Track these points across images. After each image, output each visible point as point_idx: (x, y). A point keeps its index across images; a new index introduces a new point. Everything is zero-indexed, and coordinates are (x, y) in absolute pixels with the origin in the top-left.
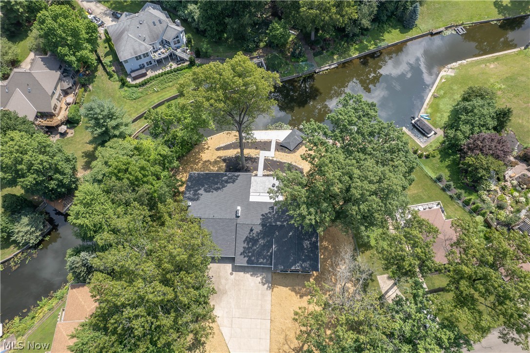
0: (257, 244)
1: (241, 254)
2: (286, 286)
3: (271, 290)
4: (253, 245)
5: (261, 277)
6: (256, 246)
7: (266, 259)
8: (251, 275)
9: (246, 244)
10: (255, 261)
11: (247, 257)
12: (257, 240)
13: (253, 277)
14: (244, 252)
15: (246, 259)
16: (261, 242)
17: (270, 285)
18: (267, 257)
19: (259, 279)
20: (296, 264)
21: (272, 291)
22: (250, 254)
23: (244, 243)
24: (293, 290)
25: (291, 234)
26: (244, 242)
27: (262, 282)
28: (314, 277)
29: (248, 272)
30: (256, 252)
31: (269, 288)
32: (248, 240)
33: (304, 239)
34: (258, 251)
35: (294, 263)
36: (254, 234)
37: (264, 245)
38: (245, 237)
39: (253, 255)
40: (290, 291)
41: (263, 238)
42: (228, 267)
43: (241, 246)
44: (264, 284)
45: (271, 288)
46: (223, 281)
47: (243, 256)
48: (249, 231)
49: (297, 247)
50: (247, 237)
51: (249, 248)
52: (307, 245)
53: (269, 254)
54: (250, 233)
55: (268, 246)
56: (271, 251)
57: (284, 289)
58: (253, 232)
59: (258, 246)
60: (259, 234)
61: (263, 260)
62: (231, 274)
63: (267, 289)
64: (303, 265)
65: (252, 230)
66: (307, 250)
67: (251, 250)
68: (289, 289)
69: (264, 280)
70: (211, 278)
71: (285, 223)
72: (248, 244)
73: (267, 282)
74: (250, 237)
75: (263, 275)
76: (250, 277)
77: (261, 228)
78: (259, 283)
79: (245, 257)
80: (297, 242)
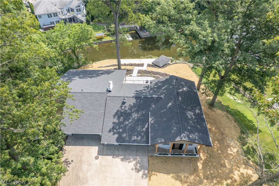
0: (130, 119)
1: (110, 131)
2: (168, 173)
3: (148, 178)
4: (125, 120)
5: (134, 162)
6: (128, 121)
7: (141, 135)
8: (122, 160)
9: (116, 118)
10: (127, 139)
11: (117, 134)
12: (130, 114)
13: (124, 162)
14: (113, 127)
15: (116, 136)
16: (135, 116)
17: (146, 171)
18: (142, 134)
19: (132, 164)
20: (181, 134)
21: (150, 180)
22: (121, 130)
23: (114, 118)
24: (178, 178)
25: (170, 104)
26: (114, 116)
27: (136, 169)
28: (202, 161)
29: (118, 156)
30: (128, 127)
31: (145, 176)
32: (119, 114)
33: (186, 109)
34: (130, 126)
35: (179, 133)
36: (126, 107)
37: (139, 120)
38: (115, 111)
39: (124, 131)
40: (174, 180)
41: (137, 111)
42: (94, 150)
43: (110, 121)
44: (138, 171)
45: (148, 176)
46: (85, 167)
47: (112, 133)
48: (121, 104)
49: (179, 115)
50: (118, 111)
51: (119, 124)
52: (191, 116)
53: (144, 129)
54: (121, 107)
55: (144, 120)
56: (146, 126)
57: (165, 176)
58: (126, 105)
59: (130, 121)
60: (132, 107)
61: (137, 137)
62: (97, 158)
63: (142, 177)
64: (191, 136)
65: (124, 103)
66: (192, 120)
67: (122, 126)
68: (172, 177)
69: (138, 165)
70: (70, 163)
71: (162, 96)
72: (119, 118)
73: (142, 167)
74: (122, 111)
75: (136, 159)
76: (121, 162)
77: (135, 100)
78: (132, 169)
79: (114, 134)
80: (178, 111)
